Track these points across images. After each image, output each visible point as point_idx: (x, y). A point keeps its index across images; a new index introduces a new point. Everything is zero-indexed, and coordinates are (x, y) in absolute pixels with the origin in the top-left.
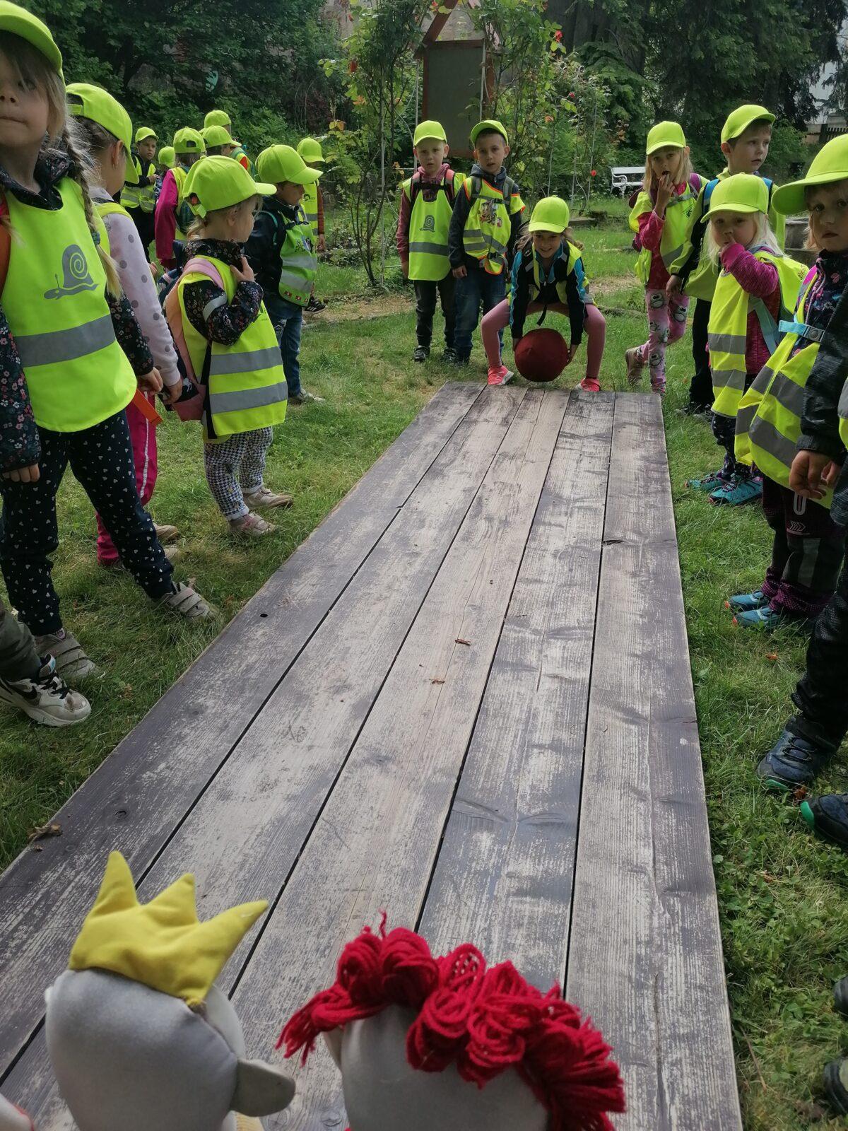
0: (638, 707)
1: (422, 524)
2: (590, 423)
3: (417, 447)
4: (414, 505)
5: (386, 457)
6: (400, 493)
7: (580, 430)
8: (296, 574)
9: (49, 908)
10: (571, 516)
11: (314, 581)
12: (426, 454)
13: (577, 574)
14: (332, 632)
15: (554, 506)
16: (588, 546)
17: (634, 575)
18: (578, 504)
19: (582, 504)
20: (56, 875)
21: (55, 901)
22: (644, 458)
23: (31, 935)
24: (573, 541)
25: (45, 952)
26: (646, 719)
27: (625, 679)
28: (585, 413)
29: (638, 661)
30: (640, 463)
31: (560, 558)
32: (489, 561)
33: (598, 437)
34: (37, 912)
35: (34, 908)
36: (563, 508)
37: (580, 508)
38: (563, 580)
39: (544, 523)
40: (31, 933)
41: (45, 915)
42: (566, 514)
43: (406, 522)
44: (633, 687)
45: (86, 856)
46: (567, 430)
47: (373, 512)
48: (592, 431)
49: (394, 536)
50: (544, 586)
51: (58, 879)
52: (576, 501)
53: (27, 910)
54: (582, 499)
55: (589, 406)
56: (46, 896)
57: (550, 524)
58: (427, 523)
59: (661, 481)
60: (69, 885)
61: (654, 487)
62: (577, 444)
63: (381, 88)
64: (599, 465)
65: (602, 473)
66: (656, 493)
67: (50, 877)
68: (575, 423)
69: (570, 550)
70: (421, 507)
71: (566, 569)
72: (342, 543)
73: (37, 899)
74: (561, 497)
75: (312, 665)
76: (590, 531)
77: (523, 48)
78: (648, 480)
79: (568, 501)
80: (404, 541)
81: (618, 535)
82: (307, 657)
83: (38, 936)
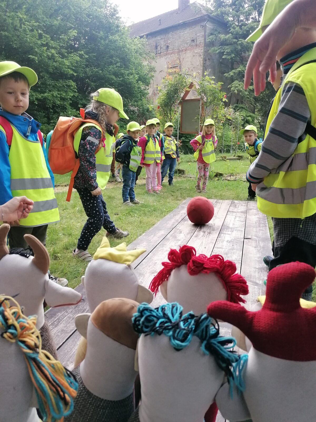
0: (258, 282)
1: (181, 232)
2: (239, 208)
3: (179, 214)
4: (178, 228)
5: (168, 216)
6: (173, 225)
7: (235, 210)
8: (139, 244)
9: (59, 322)
10: (233, 232)
11: (145, 245)
12: (182, 215)
13: (235, 247)
14: (151, 258)
15: (227, 229)
16: (239, 240)
17: (255, 247)
18: (235, 229)
19: (236, 229)
20: (62, 314)
21: (61, 320)
22: (258, 218)
23: (54, 328)
24: (233, 238)
25: (58, 332)
26: (260, 285)
27: (253, 274)
28: (237, 206)
29: (257, 270)
30: (257, 219)
31: (229, 242)
32: (204, 243)
33: (242, 212)
34: (55, 323)
35: (54, 322)
36: (230, 230)
37: (235, 230)
38: (230, 248)
39: (223, 233)
40: (54, 327)
41: (58, 324)
42: (231, 231)
43: (175, 232)
44: (255, 276)
45: (71, 310)
46: (231, 210)
47: (164, 229)
48: (240, 211)
49: (171, 236)
50: (223, 249)
51: (62, 315)
52: (235, 228)
53: (52, 322)
54: (237, 228)
55: (238, 204)
56: (58, 319)
57: (225, 234)
58: (182, 232)
59: (265, 224)
60: (66, 316)
61: (262, 225)
62: (234, 214)
63: (167, 113)
64: (243, 219)
65: (244, 221)
66: (263, 226)
67: (60, 314)
68: (234, 209)
69: (232, 240)
70: (180, 228)
71: (231, 245)
72: (154, 237)
73: (56, 319)
74: (229, 227)
75: (144, 266)
76: (239, 236)
77: (214, 100)
78: (260, 223)
79: (232, 228)
80: (175, 237)
81: (250, 237)
82: (142, 264)
83: (56, 329)
